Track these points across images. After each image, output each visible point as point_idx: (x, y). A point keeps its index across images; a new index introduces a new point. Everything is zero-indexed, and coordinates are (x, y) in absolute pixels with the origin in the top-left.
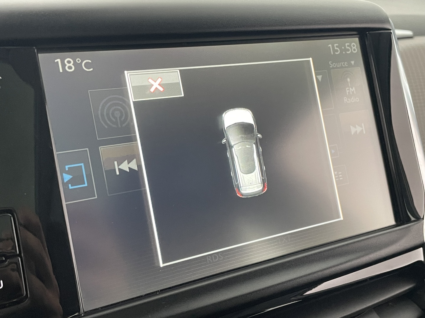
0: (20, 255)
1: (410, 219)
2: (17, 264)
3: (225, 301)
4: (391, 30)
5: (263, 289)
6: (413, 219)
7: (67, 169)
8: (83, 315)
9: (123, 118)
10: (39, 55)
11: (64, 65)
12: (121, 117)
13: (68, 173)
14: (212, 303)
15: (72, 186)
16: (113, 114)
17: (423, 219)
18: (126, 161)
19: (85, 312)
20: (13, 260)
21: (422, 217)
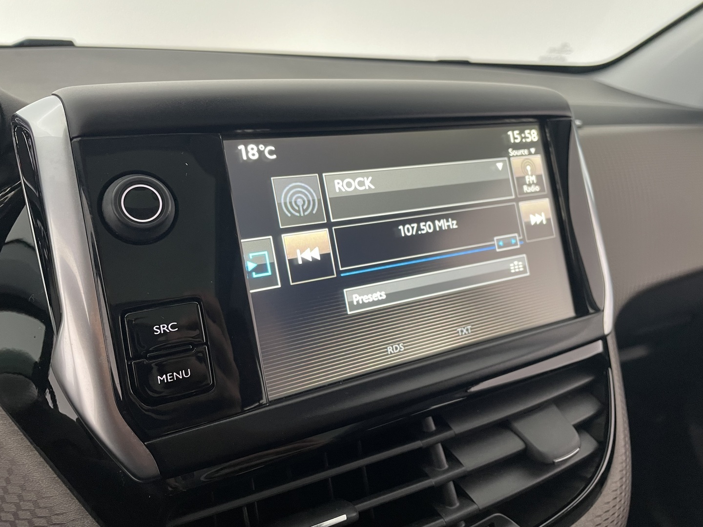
0: (206, 344)
1: (588, 311)
2: (203, 352)
3: (408, 392)
4: (570, 117)
5: (445, 381)
6: (591, 311)
7: (251, 257)
8: (268, 404)
9: (305, 207)
10: (224, 141)
11: (247, 152)
12: (303, 206)
13: (252, 261)
14: (395, 394)
15: (256, 274)
16: (296, 202)
17: (603, 311)
18: (309, 249)
19: (270, 402)
20: (200, 349)
21: (602, 309)
